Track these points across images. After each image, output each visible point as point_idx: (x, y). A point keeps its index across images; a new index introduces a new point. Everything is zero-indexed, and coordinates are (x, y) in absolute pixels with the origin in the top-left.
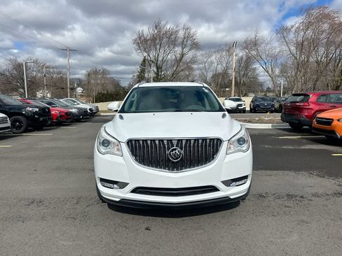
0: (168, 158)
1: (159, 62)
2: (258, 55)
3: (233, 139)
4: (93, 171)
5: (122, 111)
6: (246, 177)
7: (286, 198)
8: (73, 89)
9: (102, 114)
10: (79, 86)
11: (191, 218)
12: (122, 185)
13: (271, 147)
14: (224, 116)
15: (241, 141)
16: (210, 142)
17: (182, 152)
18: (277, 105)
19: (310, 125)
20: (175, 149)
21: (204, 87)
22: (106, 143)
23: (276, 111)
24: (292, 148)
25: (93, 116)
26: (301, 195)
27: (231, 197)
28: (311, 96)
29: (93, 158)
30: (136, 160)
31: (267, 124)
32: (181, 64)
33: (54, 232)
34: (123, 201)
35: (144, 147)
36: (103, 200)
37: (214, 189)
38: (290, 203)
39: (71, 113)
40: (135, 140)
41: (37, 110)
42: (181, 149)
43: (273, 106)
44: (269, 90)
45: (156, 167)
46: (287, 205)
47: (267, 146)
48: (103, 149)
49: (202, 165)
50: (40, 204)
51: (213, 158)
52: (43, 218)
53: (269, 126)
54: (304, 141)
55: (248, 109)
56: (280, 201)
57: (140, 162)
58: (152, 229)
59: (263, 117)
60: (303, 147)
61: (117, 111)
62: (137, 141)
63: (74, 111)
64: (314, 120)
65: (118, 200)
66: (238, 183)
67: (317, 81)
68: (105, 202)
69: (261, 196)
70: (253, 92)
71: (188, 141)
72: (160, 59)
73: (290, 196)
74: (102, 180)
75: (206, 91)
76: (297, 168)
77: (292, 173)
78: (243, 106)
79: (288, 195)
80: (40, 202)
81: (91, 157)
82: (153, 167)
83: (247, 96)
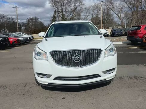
0: (73, 60)
1: (63, 12)
2: (113, 8)
3: (107, 49)
4: (33, 69)
5: (47, 36)
6: (114, 69)
7: (134, 78)
8: (20, 28)
9: (35, 40)
10: (23, 26)
11: (86, 91)
12: (49, 76)
13: (123, 53)
14: (101, 37)
15: (111, 50)
16: (95, 51)
17: (81, 57)
18: (124, 32)
19: (142, 42)
20: (77, 56)
21: (89, 22)
22: (39, 54)
23: (123, 35)
24: (133, 53)
25: (31, 41)
26: (141, 76)
27: (107, 80)
28: (141, 27)
29: (32, 62)
30: (56, 62)
31: (120, 41)
32: (75, 13)
33: (13, 103)
34: (50, 84)
35: (59, 55)
36: (39, 84)
37: (98, 76)
38: (136, 81)
39: (19, 40)
40: (55, 52)
41: (2, 39)
42: (80, 55)
43: (122, 33)
44: (119, 25)
45: (67, 66)
46: (135, 82)
47: (121, 53)
48: (37, 57)
49: (91, 63)
50: (5, 88)
51: (97, 60)
52: (7, 95)
53: (121, 43)
54: (139, 49)
55: (110, 35)
56: (131, 80)
57: (58, 64)
58: (66, 99)
59: (117, 39)
60: (139, 52)
61: (43, 37)
62: (56, 52)
63: (21, 39)
64: (144, 39)
65: (47, 84)
66: (110, 72)
67: (142, 20)
68: (40, 85)
69: (121, 78)
70: (111, 26)
71: (84, 51)
72: (64, 10)
73: (136, 78)
74: (38, 74)
75: (91, 24)
76: (137, 63)
77: (135, 66)
78: (107, 33)
79: (135, 77)
80: (5, 86)
81: (31, 62)
82: (65, 66)
83: (109, 28)
